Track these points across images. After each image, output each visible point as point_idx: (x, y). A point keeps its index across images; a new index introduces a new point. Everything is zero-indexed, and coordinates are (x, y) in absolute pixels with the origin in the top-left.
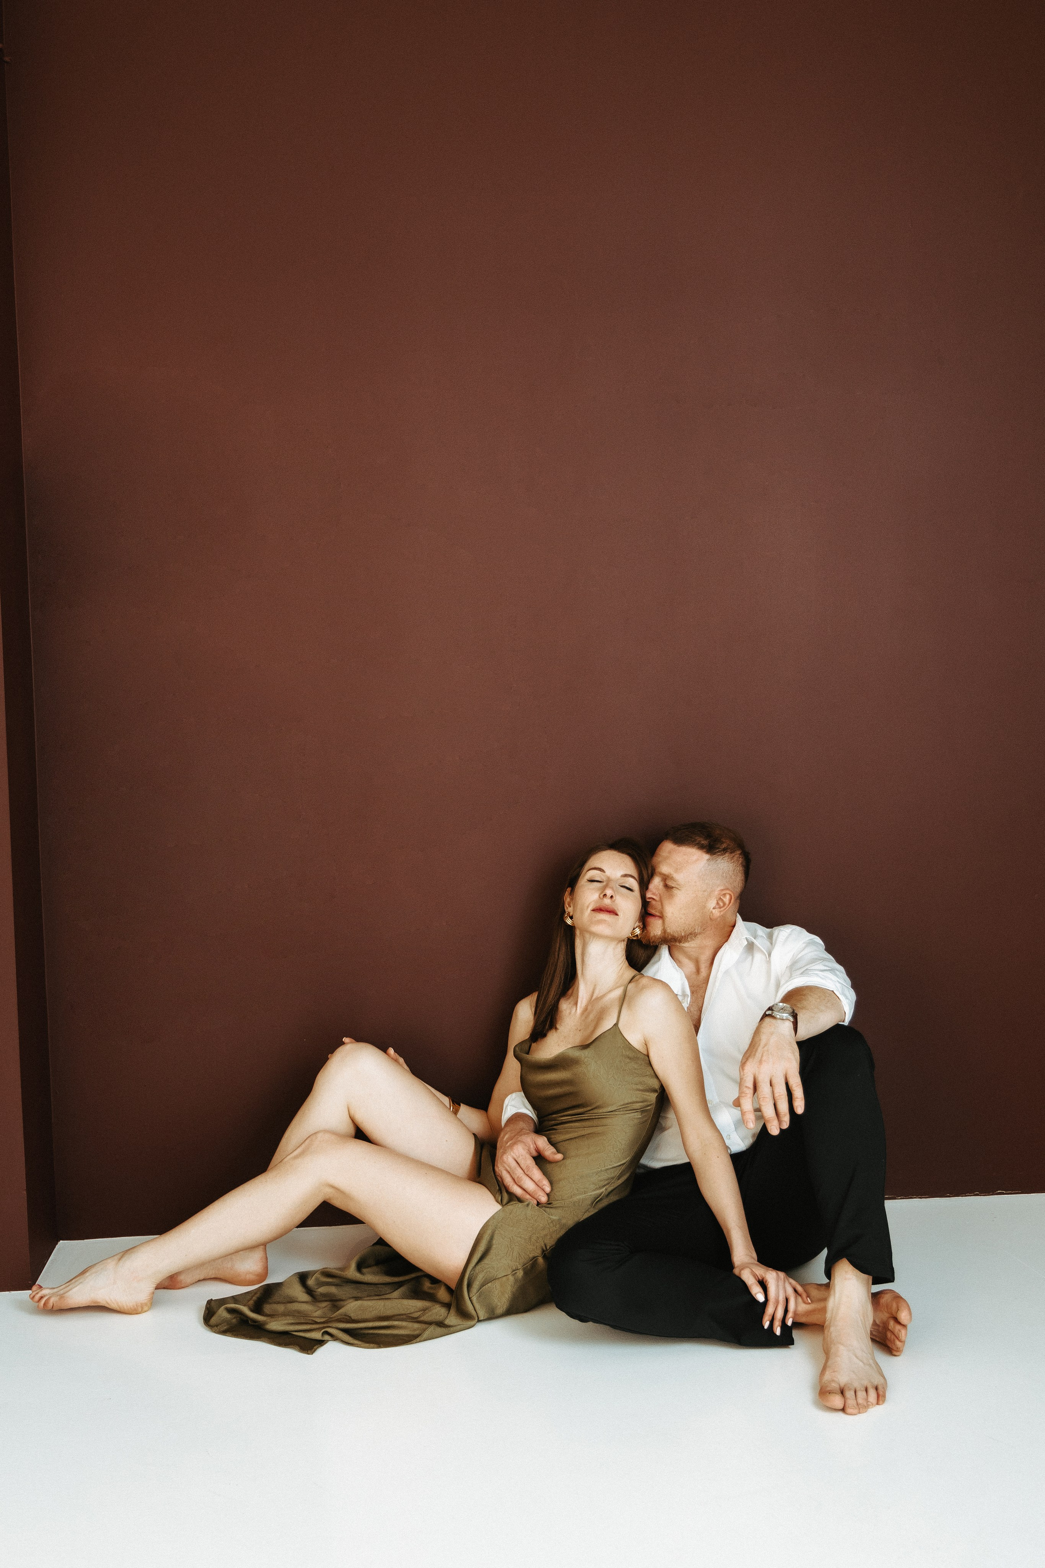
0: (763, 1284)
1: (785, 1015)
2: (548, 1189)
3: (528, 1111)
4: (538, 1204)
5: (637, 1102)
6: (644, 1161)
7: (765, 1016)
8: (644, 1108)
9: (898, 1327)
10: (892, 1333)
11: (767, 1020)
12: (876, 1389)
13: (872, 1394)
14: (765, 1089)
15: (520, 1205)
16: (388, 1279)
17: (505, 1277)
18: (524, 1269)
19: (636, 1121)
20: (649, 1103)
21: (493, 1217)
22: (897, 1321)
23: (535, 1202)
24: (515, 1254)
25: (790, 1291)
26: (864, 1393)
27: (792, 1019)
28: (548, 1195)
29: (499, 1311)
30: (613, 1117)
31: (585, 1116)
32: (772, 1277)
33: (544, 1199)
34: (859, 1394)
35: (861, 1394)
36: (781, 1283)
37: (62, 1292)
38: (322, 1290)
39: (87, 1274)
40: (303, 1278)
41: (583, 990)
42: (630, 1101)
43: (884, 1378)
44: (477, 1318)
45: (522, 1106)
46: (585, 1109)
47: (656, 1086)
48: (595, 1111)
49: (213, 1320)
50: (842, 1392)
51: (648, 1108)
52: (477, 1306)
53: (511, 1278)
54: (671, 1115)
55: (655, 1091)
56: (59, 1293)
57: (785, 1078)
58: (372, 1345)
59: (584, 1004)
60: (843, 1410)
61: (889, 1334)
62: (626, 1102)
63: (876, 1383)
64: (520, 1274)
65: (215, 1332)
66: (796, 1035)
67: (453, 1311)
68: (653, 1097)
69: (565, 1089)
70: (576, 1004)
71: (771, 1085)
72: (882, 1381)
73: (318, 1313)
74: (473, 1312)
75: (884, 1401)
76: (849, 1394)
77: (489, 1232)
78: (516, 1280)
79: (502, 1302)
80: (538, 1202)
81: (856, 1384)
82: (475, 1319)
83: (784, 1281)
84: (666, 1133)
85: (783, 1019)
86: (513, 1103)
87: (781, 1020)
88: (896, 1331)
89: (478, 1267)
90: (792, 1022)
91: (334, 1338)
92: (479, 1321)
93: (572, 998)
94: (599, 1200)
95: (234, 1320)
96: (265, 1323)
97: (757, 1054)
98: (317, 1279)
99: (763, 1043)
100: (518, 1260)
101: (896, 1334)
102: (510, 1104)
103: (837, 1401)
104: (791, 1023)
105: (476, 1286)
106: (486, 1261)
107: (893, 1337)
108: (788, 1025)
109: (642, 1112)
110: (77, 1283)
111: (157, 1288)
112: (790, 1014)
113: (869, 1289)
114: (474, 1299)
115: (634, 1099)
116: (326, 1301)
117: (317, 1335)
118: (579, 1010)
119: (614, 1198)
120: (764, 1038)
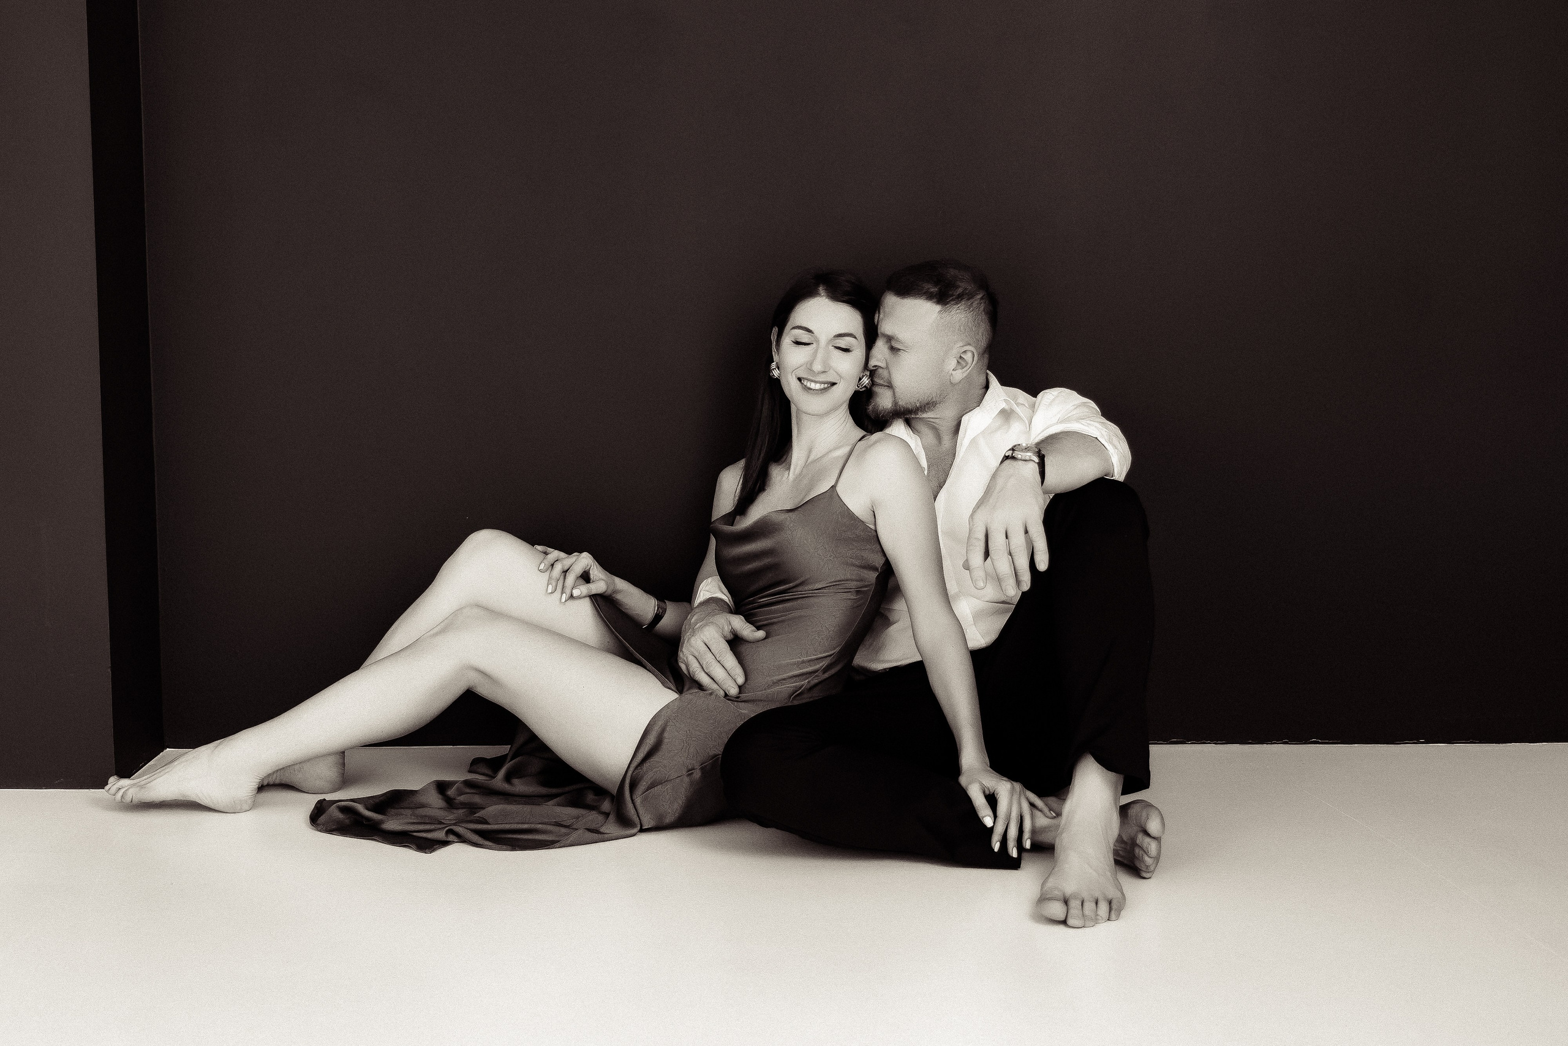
0: (992, 800)
1: (1029, 455)
2: (741, 680)
3: (724, 596)
4: (726, 695)
5: (852, 580)
6: (861, 660)
7: (1006, 458)
8: (860, 588)
9: (1147, 840)
10: (1141, 848)
11: (1008, 462)
12: (1110, 903)
13: (1103, 907)
14: (998, 543)
15: (702, 693)
16: (543, 790)
17: (678, 778)
18: (702, 769)
19: (849, 602)
20: (866, 583)
21: (667, 706)
22: (1146, 833)
23: (722, 693)
24: (692, 750)
25: (1026, 806)
26: (1094, 905)
27: (1037, 460)
28: (740, 687)
29: (668, 820)
30: (820, 596)
31: (786, 596)
32: (1004, 789)
33: (734, 691)
34: (1086, 905)
35: (1089, 906)
36: (1016, 797)
37: (143, 783)
38: (462, 798)
39: (176, 763)
40: (442, 787)
41: (798, 454)
42: (843, 578)
43: (1123, 893)
44: (639, 826)
45: (717, 590)
46: (787, 586)
47: (879, 562)
48: (800, 588)
49: (322, 819)
50: (1066, 902)
51: (863, 589)
52: (641, 811)
53: (686, 780)
54: (899, 606)
55: (875, 569)
56: (139, 784)
57: (1024, 527)
58: (505, 847)
59: (798, 471)
60: (1064, 922)
61: (1137, 850)
62: (838, 579)
63: (1110, 897)
64: (697, 774)
65: (320, 831)
66: (1042, 482)
67: (612, 817)
68: (872, 576)
69: (767, 561)
70: (789, 469)
71: (1007, 537)
72: (1119, 894)
73: (451, 817)
74: (635, 818)
75: (1118, 916)
76: (1075, 904)
77: (660, 723)
78: (692, 783)
79: (672, 809)
80: (726, 693)
81: (1085, 895)
82: (636, 827)
83: (1020, 794)
84: (893, 629)
85: (1026, 461)
86: (707, 588)
87: (1024, 462)
88: (1145, 845)
89: (646, 765)
90: (1038, 463)
91: (462, 840)
92: (642, 830)
93: (784, 464)
94: (799, 693)
95: (346, 821)
96: (382, 822)
97: (991, 501)
98: (458, 789)
99: (998, 488)
100: (695, 758)
101: (1145, 848)
102: (704, 589)
103: (1056, 910)
104: (1037, 465)
105: (642, 786)
106: (655, 759)
107: (1141, 852)
108: (1032, 468)
109: (858, 592)
110: (162, 773)
111: (261, 788)
112: (1034, 453)
113: (1116, 800)
114: (638, 801)
115: (849, 576)
116: (462, 808)
117: (440, 835)
118: (792, 476)
119: (816, 695)
120: (1000, 482)
